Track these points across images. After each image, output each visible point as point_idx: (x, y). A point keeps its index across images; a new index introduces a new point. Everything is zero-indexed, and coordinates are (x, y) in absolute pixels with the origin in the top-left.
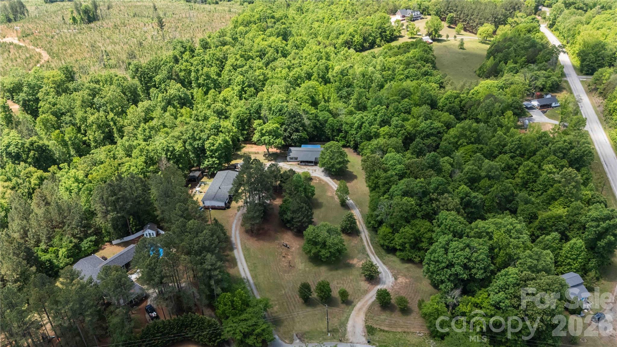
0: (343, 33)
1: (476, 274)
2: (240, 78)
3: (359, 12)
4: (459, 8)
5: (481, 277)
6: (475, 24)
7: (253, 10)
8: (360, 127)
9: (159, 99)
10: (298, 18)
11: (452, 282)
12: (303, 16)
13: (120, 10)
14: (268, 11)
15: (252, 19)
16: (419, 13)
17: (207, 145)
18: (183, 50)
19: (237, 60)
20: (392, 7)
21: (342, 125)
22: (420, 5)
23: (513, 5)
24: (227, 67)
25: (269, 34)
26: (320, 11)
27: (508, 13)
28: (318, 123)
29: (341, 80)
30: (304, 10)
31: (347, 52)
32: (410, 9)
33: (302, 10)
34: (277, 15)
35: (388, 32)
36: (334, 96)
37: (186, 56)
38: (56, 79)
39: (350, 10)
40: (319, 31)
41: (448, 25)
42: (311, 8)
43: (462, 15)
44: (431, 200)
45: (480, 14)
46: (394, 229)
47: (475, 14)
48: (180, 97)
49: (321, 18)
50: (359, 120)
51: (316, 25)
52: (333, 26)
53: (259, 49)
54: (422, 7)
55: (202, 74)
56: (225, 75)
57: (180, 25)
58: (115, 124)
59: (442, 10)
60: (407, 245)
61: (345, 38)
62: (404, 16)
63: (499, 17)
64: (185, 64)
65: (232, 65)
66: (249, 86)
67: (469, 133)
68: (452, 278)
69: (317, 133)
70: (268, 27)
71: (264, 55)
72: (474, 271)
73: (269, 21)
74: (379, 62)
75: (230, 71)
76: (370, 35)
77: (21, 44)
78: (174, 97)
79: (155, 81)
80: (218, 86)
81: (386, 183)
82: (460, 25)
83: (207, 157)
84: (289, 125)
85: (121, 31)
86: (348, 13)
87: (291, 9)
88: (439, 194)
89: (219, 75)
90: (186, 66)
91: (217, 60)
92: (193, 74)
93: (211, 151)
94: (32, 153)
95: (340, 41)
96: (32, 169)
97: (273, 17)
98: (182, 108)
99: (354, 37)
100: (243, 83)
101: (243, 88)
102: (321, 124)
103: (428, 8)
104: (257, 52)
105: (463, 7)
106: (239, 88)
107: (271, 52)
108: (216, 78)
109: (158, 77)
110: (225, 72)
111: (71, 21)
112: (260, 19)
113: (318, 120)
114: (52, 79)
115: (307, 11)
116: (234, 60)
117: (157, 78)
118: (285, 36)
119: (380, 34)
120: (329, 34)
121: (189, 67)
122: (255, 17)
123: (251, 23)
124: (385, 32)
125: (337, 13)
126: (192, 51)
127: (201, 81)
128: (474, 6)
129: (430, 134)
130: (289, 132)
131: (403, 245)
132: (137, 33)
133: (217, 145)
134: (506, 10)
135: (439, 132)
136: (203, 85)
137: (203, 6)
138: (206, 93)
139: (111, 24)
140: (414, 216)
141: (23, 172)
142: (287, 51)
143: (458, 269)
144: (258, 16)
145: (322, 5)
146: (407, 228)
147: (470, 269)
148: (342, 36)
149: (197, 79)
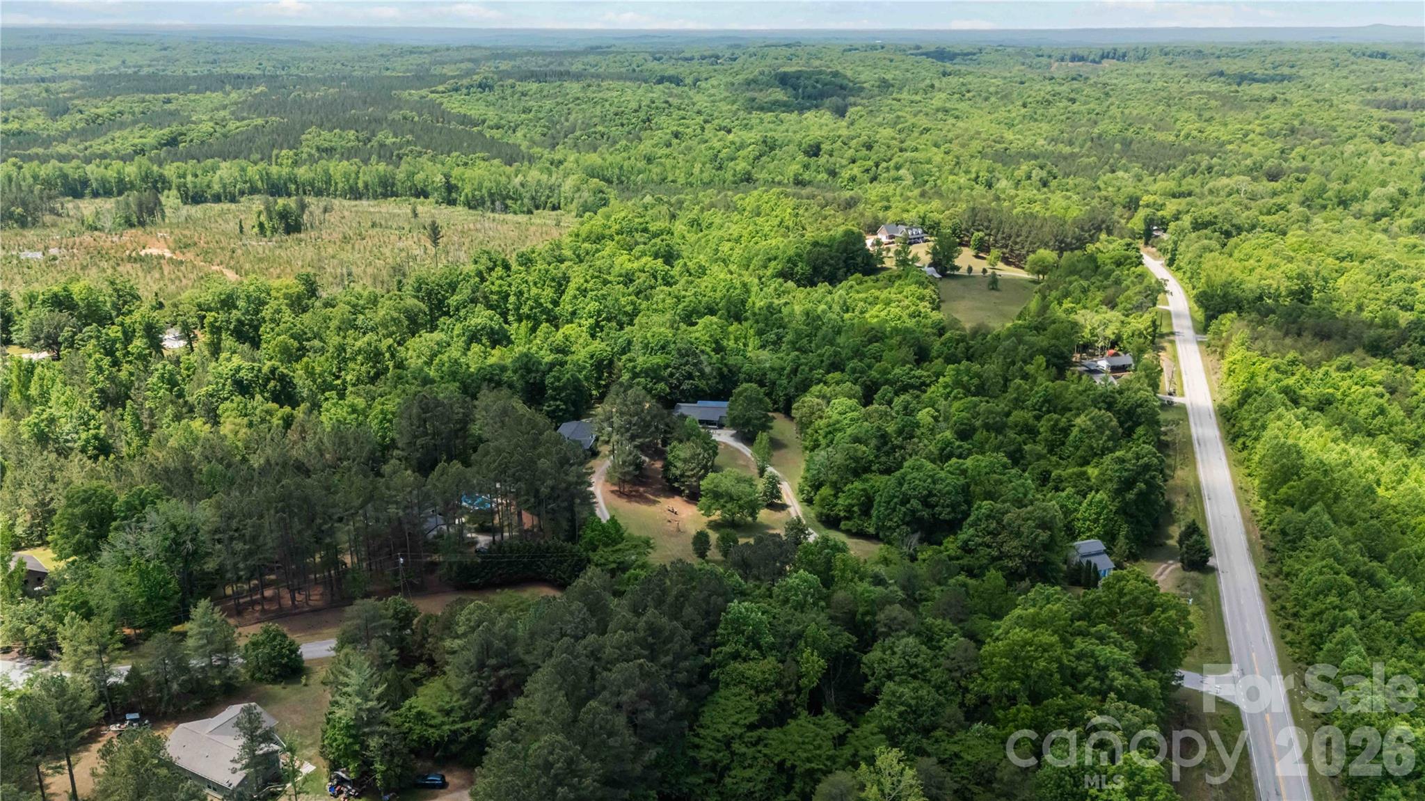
0: (775, 258)
1: (940, 514)
2: (594, 306)
3: (807, 226)
4: (994, 224)
5: (947, 517)
6: (1024, 252)
7: (608, 217)
8: (795, 371)
9: (456, 332)
10: (692, 237)
11: (908, 524)
12: (700, 235)
13: (343, 217)
14: (637, 220)
15: (607, 232)
16: (920, 231)
17: (549, 380)
18: (491, 265)
19: (586, 281)
20: (870, 220)
21: (765, 374)
22: (924, 219)
23: (1096, 223)
24: (571, 291)
25: (638, 254)
26: (734, 227)
27: (1087, 235)
28: (725, 369)
29: (766, 319)
30: (704, 225)
31: (781, 285)
32: (904, 224)
33: (699, 225)
34: (653, 227)
35: (859, 260)
36: (753, 342)
37: (499, 271)
38: (290, 291)
39: (791, 224)
40: (731, 255)
41: (973, 253)
42: (717, 221)
43: (1000, 236)
44: (894, 449)
45: (1033, 234)
46: (837, 490)
47: (1024, 233)
48: (492, 329)
49: (736, 235)
50: (793, 361)
51: (726, 247)
52: (757, 247)
53: (623, 272)
54: (927, 223)
55: (528, 299)
56: (566, 306)
57: (467, 241)
58: (393, 356)
59: (963, 227)
60: (856, 509)
61: (780, 267)
62: (892, 237)
63: (1069, 240)
64: (498, 282)
65: (578, 289)
66: (609, 320)
67: (966, 378)
68: (907, 519)
69: (725, 386)
70: (637, 243)
71: (632, 281)
72: (938, 509)
73: (637, 236)
74: (836, 298)
75: (575, 297)
76: (825, 263)
77: (181, 258)
78: (483, 329)
79: (448, 306)
80: (554, 321)
81: (830, 432)
82: (995, 252)
83: (547, 400)
84: (677, 369)
85: (357, 247)
86: (788, 228)
87: (677, 223)
88: (905, 439)
89: (556, 303)
90: (500, 286)
91: (553, 280)
92: (512, 299)
93: (554, 389)
94: (272, 383)
95: (769, 272)
96: (272, 405)
97: (645, 230)
98: (493, 348)
99: (796, 265)
100: (599, 313)
101: (597, 323)
102: (730, 371)
103: (938, 224)
104: (620, 275)
105: (1001, 222)
106: (591, 321)
107: (641, 279)
108: (550, 306)
109: (455, 297)
110: (567, 297)
111: (256, 230)
112: (619, 233)
113: (726, 365)
114: (284, 290)
115: (708, 227)
116: (582, 281)
117: (453, 301)
118: (669, 257)
119: (845, 262)
120: (750, 260)
121: (505, 288)
122: (613, 230)
123: (604, 238)
124: (853, 258)
125: (767, 229)
126: (507, 267)
127: (525, 310)
128: (1021, 221)
129: (908, 384)
130: (678, 379)
131: (849, 509)
132: (387, 251)
133: (564, 380)
134: (1082, 229)
135: (923, 384)
136: (528, 317)
137: (502, 216)
138: (534, 330)
139: (337, 236)
140: (867, 470)
141: (260, 408)
142: (672, 277)
143: (914, 503)
144: (618, 227)
145: (739, 217)
146: (856, 484)
147: (933, 507)
148: (773, 263)
149: (518, 309)
